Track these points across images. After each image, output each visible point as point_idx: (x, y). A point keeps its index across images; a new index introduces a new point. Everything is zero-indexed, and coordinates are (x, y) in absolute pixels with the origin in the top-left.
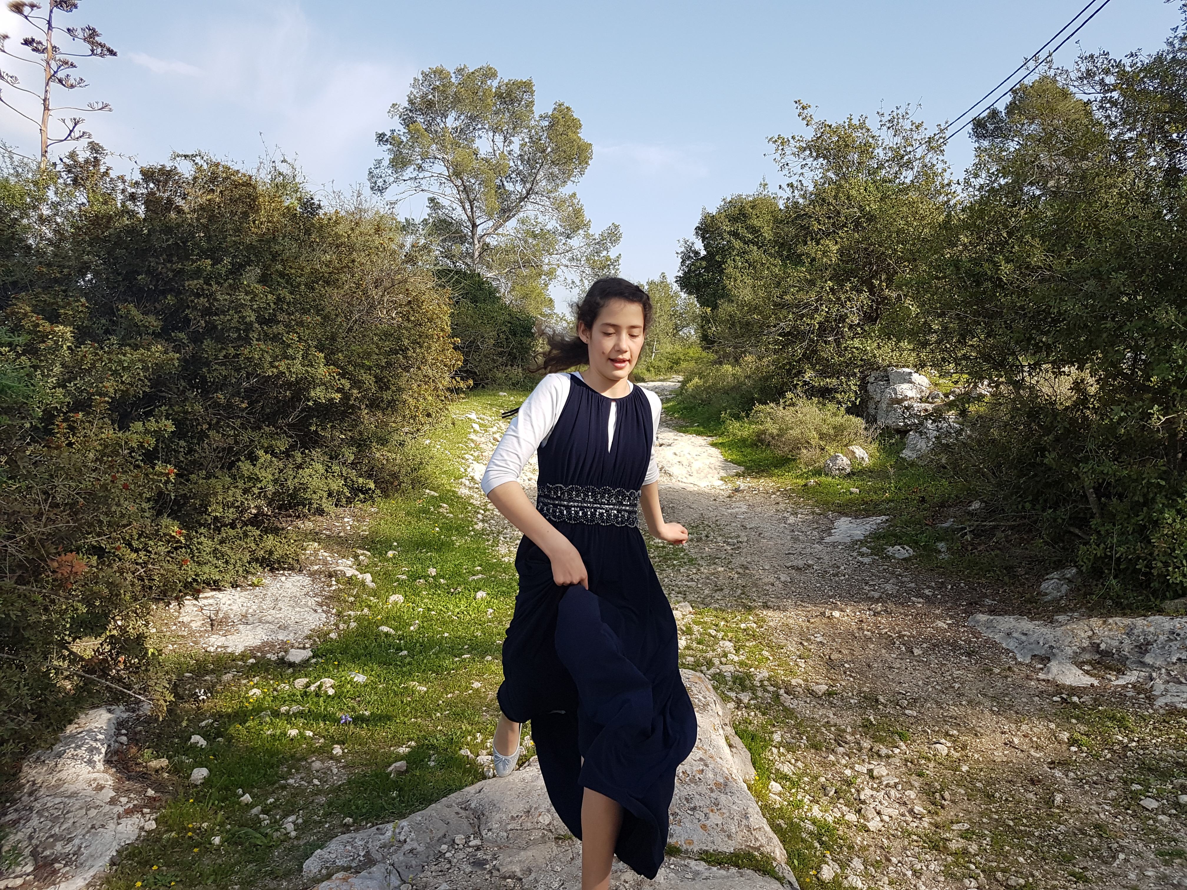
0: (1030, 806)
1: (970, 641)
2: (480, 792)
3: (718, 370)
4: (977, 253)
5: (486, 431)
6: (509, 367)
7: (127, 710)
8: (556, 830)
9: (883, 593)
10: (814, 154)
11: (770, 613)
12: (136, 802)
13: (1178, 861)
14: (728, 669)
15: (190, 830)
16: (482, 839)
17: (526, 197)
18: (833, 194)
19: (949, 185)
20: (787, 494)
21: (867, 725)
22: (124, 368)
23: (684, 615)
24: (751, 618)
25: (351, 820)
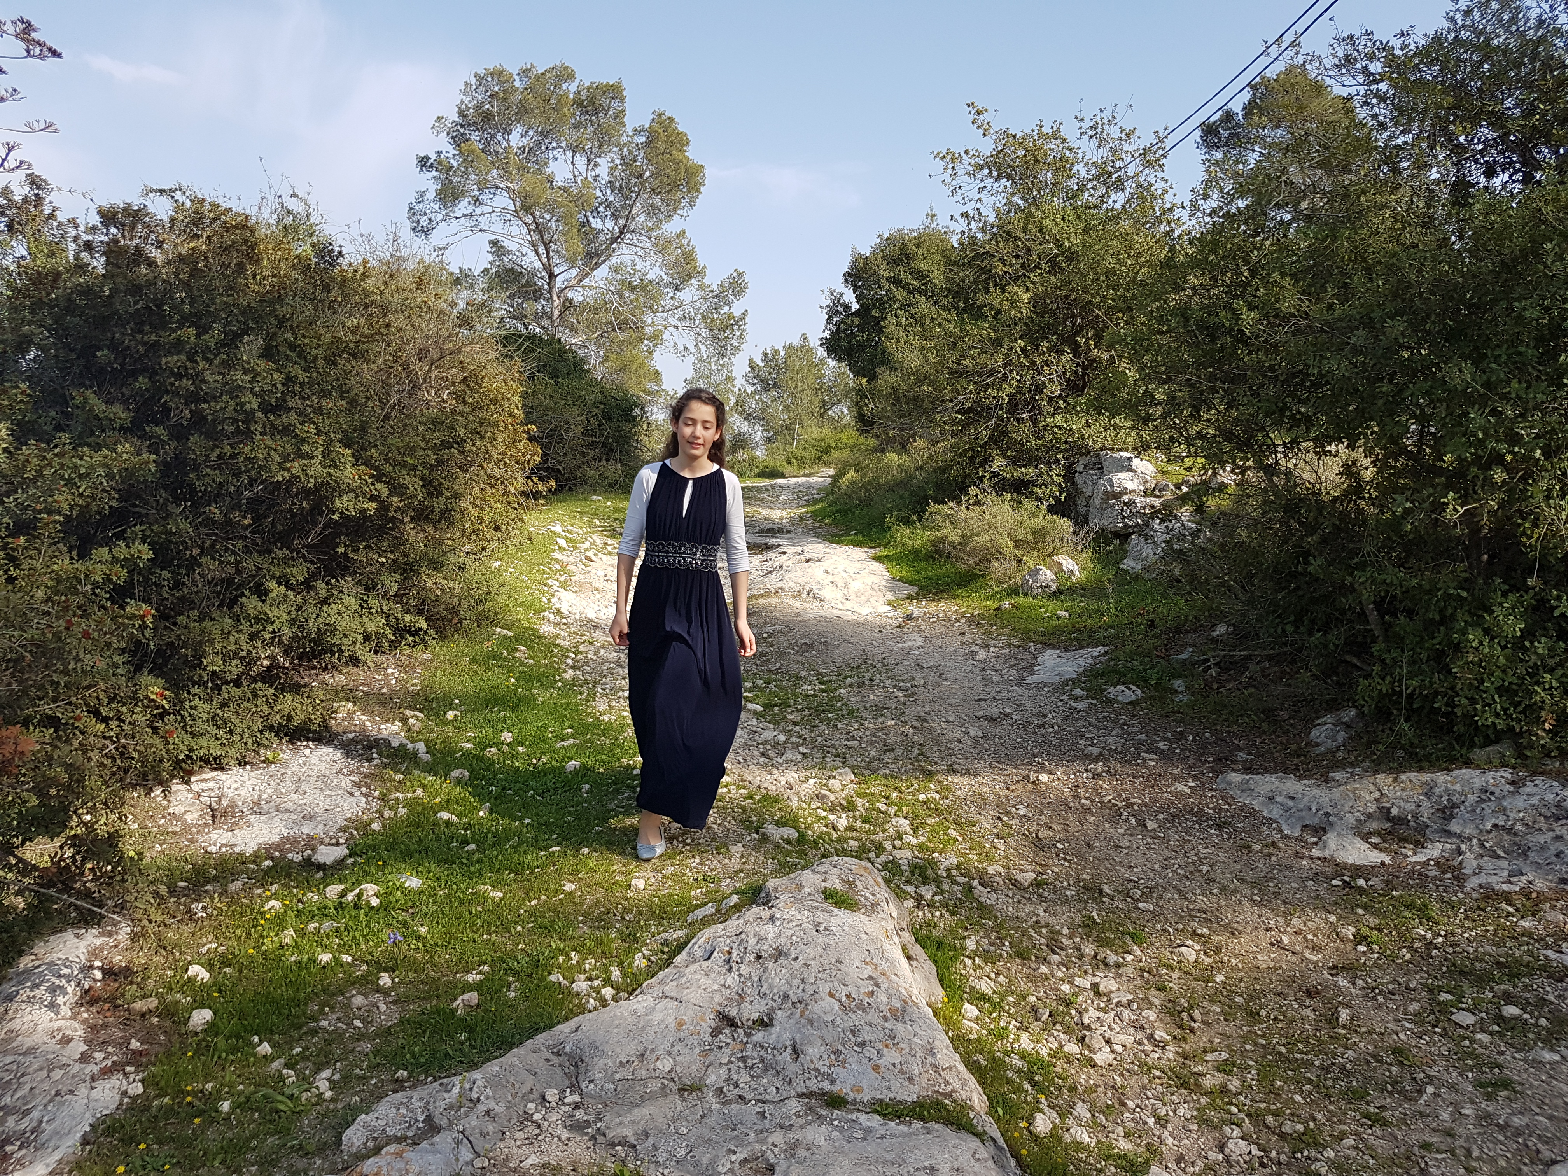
0: (1307, 1027)
1: (1221, 809)
2: (577, 1031)
3: (879, 460)
4: (1210, 298)
5: (576, 548)
6: (604, 463)
7: (101, 934)
8: (680, 1078)
9: (1104, 748)
10: (995, 173)
11: (957, 779)
12: (115, 1058)
13: (1504, 1093)
14: (903, 856)
15: (188, 1094)
16: (581, 1094)
17: (619, 237)
18: (1021, 225)
19: (1171, 209)
20: (974, 621)
21: (1089, 925)
22: (81, 476)
23: (844, 785)
24: (932, 786)
25: (405, 1073)
